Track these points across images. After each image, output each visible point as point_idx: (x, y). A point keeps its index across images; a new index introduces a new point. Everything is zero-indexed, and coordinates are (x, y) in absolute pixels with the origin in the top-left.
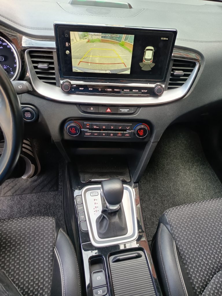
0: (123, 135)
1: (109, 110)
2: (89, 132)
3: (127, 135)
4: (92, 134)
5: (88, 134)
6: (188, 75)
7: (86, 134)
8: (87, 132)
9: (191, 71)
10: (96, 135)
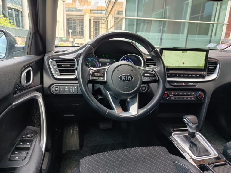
0: (191, 98)
1: (184, 84)
2: (173, 97)
3: (193, 98)
4: (175, 98)
5: (173, 98)
6: (215, 69)
7: (172, 98)
8: (172, 97)
9: (216, 67)
10: (177, 99)
